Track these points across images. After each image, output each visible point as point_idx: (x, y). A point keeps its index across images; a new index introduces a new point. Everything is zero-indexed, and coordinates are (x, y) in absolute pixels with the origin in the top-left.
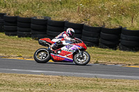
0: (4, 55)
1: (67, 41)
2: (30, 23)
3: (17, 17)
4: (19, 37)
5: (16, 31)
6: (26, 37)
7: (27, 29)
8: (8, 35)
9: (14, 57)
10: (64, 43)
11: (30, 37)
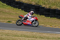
0: (44, 25)
1: (30, 16)
2: (55, 11)
3: (50, 9)
4: (51, 17)
5: (49, 15)
6: (54, 17)
7: (54, 14)
8: (46, 16)
9: (48, 26)
10: (28, 17)
11: (55, 17)
